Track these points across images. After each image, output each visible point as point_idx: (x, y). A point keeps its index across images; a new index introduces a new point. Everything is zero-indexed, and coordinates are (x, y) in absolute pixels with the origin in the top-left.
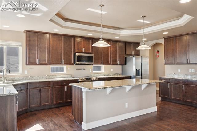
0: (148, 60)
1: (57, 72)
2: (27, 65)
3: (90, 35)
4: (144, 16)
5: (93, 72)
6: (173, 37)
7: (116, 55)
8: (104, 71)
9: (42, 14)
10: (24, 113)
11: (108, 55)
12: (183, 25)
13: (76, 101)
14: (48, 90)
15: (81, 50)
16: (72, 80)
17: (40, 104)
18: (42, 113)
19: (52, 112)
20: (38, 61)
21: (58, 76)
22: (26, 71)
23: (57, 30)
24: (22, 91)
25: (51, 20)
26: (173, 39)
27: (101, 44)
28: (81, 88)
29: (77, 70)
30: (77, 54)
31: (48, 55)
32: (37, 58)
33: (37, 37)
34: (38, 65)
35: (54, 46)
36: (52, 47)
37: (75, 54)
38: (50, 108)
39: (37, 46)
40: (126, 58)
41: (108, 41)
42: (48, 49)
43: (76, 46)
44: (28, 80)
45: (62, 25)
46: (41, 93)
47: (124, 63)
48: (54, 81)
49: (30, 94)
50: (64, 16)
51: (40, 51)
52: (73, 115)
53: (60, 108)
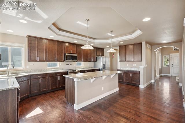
0: (109, 59)
1: (52, 66)
2: (29, 61)
3: (76, 42)
4: (112, 31)
5: (77, 66)
6: (124, 46)
7: (91, 55)
8: (83, 66)
9: (42, 21)
10: (26, 98)
11: (86, 55)
12: (133, 38)
13: (69, 88)
14: (46, 80)
15: (69, 52)
16: (64, 72)
17: (40, 90)
18: (41, 97)
19: (49, 96)
20: (38, 59)
21: (53, 70)
22: (28, 66)
23: (53, 37)
24: (24, 82)
25: (49, 28)
26: (125, 47)
27: (87, 47)
28: (74, 79)
29: (66, 65)
31: (46, 54)
32: (37, 57)
33: (37, 41)
34: (38, 61)
35: (50, 48)
37: (65, 54)
38: (47, 93)
39: (37, 47)
40: (96, 57)
42: (45, 50)
43: (66, 49)
44: (29, 72)
45: (57, 33)
46: (40, 82)
47: (95, 60)
48: (50, 73)
49: (31, 83)
50: (59, 27)
51: (40, 52)
52: (66, 98)
53: (55, 92)
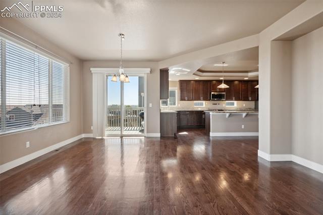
1: (198, 106)
2: (180, 101)
3: (221, 79)
5: (226, 106)
7: (247, 92)
8: (236, 106)
11: (239, 92)
14: (192, 116)
15: (216, 90)
17: (188, 124)
22: (180, 104)
23: (197, 78)
25: (194, 74)
27: (223, 86)
29: (213, 104)
30: (213, 93)
31: (193, 94)
32: (186, 97)
33: (186, 83)
34: (186, 101)
36: (195, 89)
37: (210, 93)
39: (186, 89)
41: (226, 82)
42: (192, 90)
43: (212, 88)
51: (188, 92)
